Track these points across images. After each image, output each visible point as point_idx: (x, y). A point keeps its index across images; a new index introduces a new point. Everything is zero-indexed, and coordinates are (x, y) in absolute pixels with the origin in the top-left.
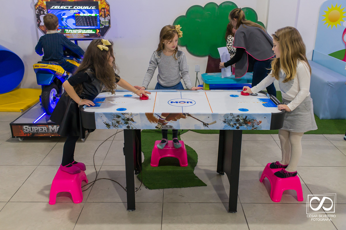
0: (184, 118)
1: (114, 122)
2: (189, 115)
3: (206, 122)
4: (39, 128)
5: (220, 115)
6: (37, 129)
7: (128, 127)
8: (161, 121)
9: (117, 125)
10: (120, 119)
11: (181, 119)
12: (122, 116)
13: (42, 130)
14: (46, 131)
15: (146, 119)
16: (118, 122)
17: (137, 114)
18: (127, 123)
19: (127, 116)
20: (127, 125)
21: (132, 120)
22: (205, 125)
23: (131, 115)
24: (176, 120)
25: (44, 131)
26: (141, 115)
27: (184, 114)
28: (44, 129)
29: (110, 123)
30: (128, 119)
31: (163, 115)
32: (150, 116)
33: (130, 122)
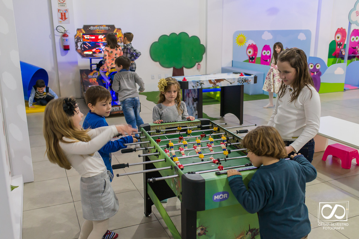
0: (223, 81)
1: (196, 85)
2: (225, 79)
3: (231, 82)
4: (114, 108)
5: (236, 78)
6: (113, 109)
7: (201, 87)
8: (214, 83)
9: (197, 86)
10: (198, 84)
11: (222, 81)
12: (199, 82)
13: (116, 109)
14: (119, 110)
15: (208, 82)
16: (197, 85)
17: (205, 81)
18: (201, 85)
19: (201, 82)
20: (201, 86)
21: (203, 84)
22: (231, 83)
23: (203, 81)
24: (220, 82)
25: (117, 110)
26: (207, 81)
27: (223, 79)
28: (117, 109)
29: (194, 86)
30: (202, 83)
31: (215, 80)
32: (210, 81)
33: (202, 84)
